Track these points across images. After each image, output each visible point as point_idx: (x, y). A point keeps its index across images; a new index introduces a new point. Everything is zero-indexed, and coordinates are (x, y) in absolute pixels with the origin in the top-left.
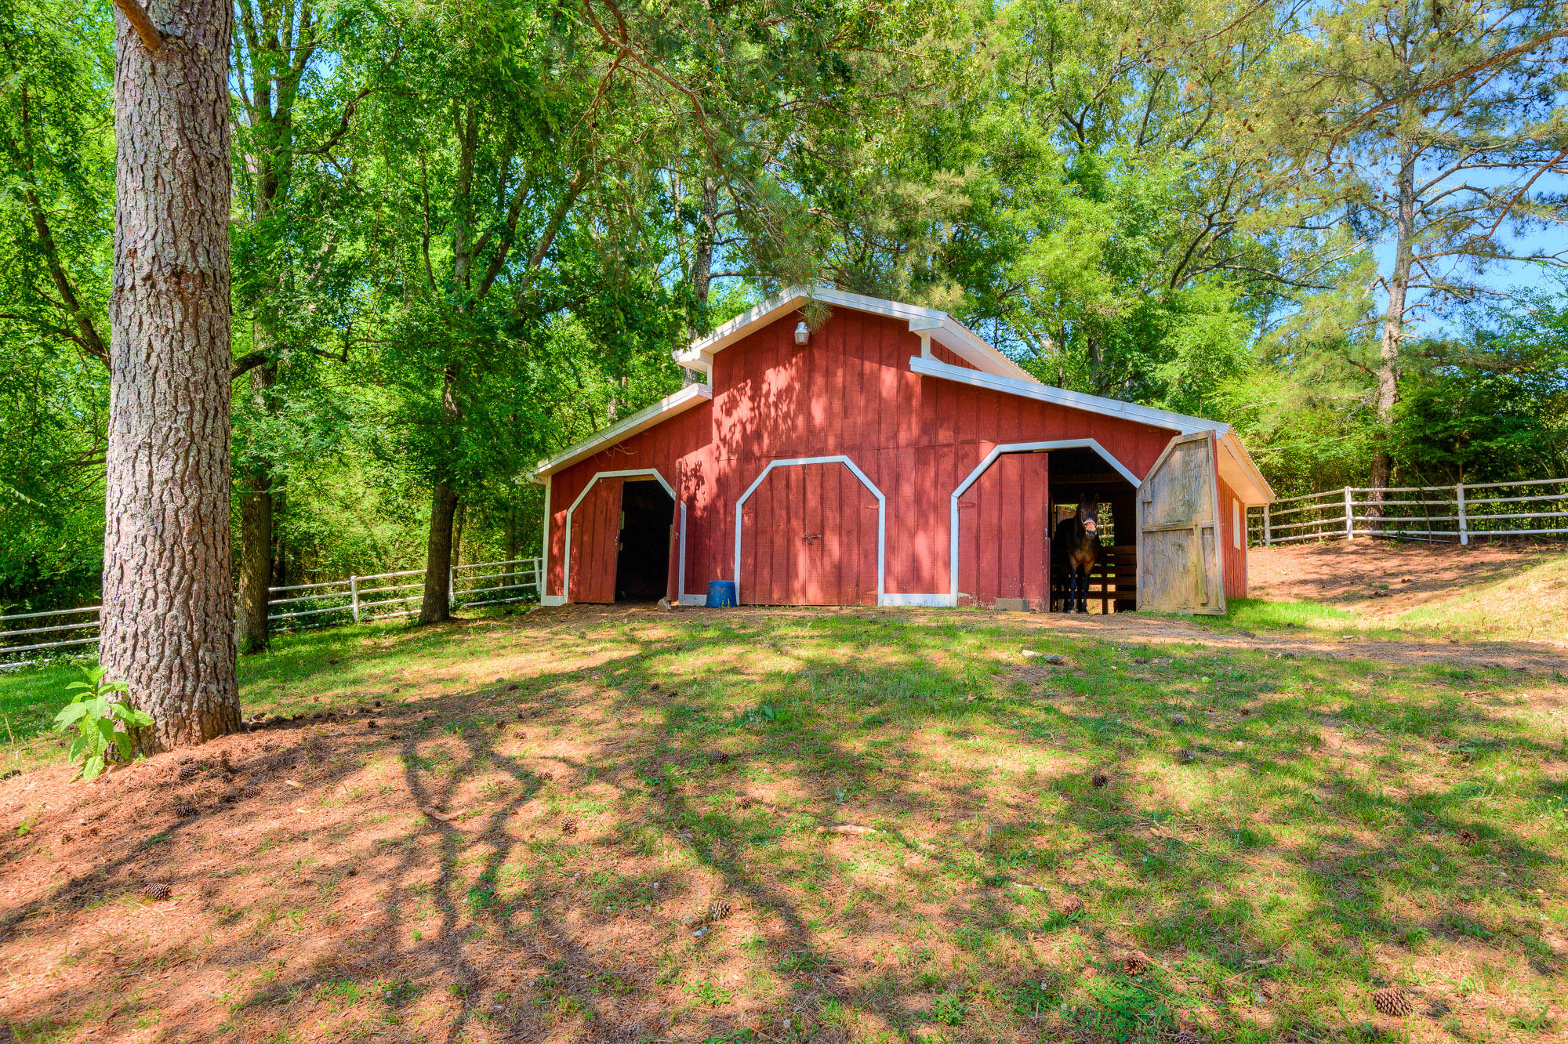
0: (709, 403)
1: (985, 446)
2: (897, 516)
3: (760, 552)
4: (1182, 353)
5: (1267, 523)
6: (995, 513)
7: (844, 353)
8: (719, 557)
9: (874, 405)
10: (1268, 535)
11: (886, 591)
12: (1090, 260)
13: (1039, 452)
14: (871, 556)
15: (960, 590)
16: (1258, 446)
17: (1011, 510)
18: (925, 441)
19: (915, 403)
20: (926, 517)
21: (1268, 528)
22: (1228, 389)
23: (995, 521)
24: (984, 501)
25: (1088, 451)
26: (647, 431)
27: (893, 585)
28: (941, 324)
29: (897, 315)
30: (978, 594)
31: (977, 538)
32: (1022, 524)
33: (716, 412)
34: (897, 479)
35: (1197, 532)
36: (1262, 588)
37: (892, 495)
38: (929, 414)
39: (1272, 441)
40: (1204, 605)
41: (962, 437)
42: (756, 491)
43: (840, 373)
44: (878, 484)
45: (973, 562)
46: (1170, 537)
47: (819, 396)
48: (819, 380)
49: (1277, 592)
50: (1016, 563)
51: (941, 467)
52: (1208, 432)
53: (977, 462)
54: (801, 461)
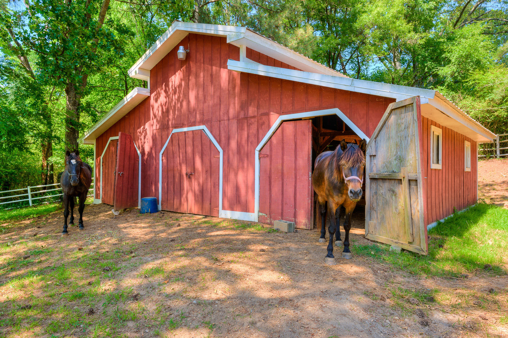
0: (149, 98)
1: (273, 116)
2: (229, 162)
3: (169, 182)
4: (453, 60)
5: (498, 146)
6: (280, 161)
7: (204, 63)
8: (153, 183)
9: (218, 94)
10: (498, 152)
11: (224, 208)
12: (399, 12)
13: (305, 119)
14: (216, 185)
15: (259, 211)
16: (493, 106)
17: (289, 159)
18: (242, 115)
19: (237, 89)
20: (243, 163)
21: (498, 149)
22: (477, 77)
23: (280, 167)
24: (273, 153)
25: (335, 117)
26: (126, 115)
27: (226, 204)
28: (242, 36)
29: (221, 33)
30: (270, 214)
31: (270, 178)
32: (295, 169)
33: (152, 101)
34: (229, 139)
35: (405, 183)
36: (491, 185)
37: (226, 148)
38: (244, 97)
39: (501, 103)
40: (410, 243)
41: (262, 111)
42: (167, 147)
43: (202, 75)
44: (219, 142)
45: (267, 193)
46: (386, 185)
47: (192, 90)
48: (192, 80)
49: (499, 188)
50: (292, 195)
51: (251, 131)
52: (413, 98)
53: (269, 127)
54: (185, 129)
